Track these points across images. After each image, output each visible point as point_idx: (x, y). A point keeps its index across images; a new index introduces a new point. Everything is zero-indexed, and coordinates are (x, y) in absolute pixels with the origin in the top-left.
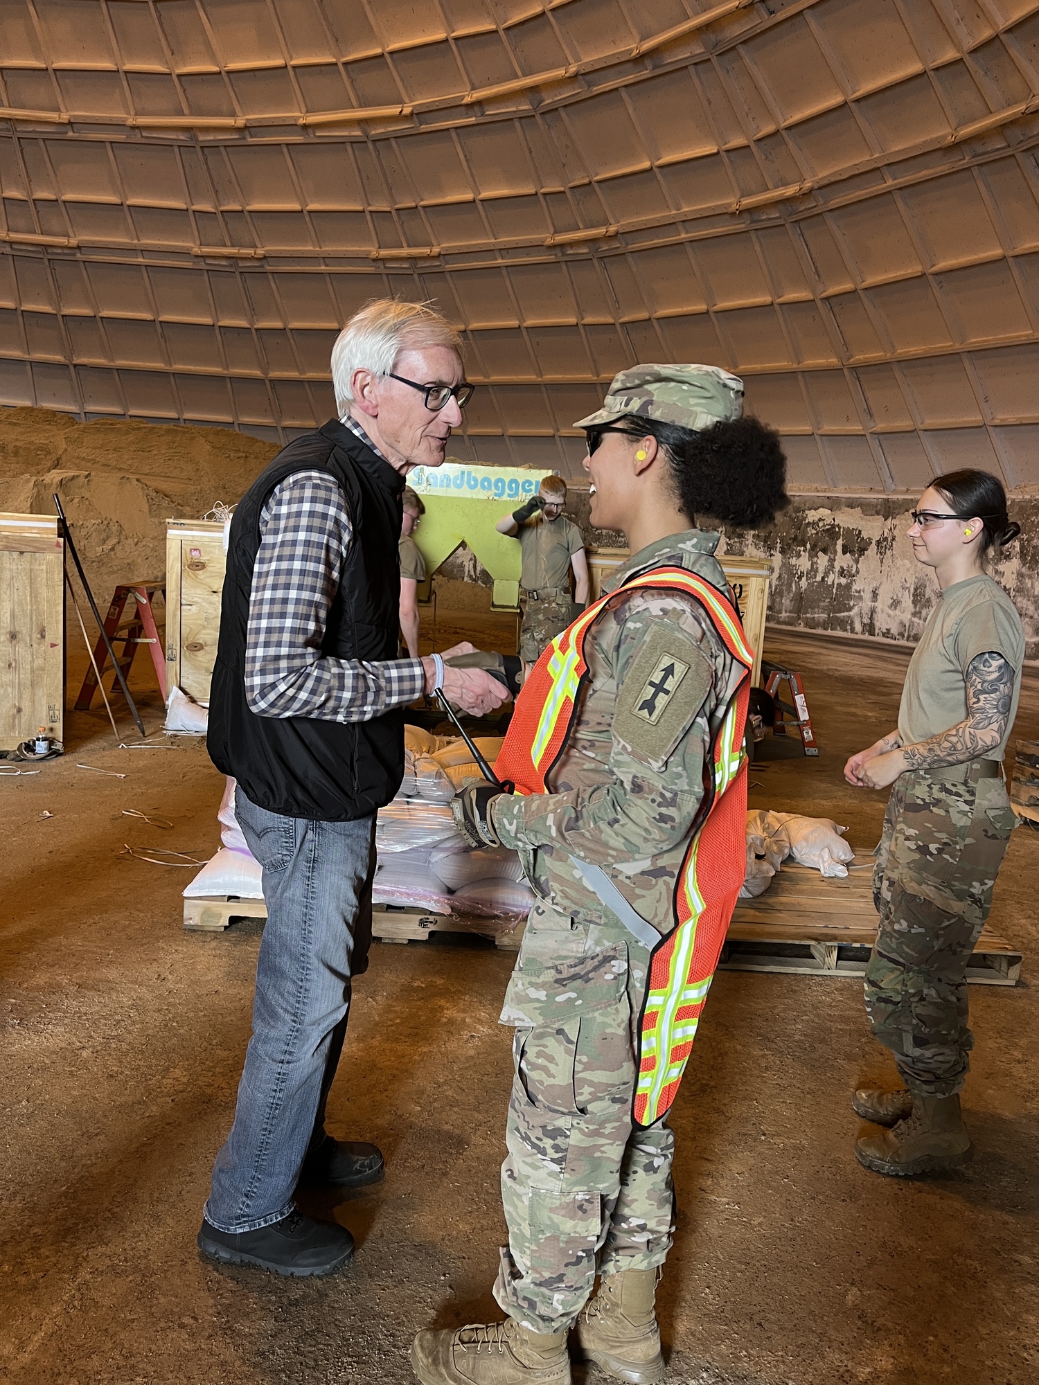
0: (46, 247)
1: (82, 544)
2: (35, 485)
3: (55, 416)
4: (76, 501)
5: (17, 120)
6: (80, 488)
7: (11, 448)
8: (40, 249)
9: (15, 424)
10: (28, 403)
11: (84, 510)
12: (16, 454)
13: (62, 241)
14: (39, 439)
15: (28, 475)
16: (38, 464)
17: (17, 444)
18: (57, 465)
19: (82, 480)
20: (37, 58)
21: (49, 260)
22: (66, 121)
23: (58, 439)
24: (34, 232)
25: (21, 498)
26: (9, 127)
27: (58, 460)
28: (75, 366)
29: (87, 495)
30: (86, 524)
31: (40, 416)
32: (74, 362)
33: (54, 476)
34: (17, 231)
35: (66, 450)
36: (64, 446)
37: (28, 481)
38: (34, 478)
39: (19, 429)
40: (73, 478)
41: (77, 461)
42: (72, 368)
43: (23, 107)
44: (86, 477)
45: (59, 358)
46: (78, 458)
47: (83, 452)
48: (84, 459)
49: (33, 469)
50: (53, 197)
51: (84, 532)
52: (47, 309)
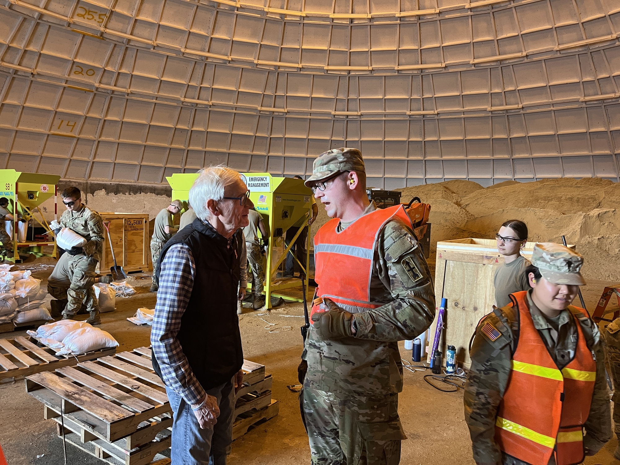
0: (603, 100)
1: (607, 247)
2: (584, 217)
3: (601, 180)
4: (606, 224)
5: (590, 44)
6: (609, 217)
7: (575, 199)
8: (600, 102)
9: (579, 187)
10: (589, 176)
11: (610, 229)
12: (578, 201)
13: (613, 95)
14: (591, 193)
15: (581, 212)
16: (588, 206)
17: (579, 196)
18: (599, 206)
19: (611, 213)
20: (600, 13)
21: (605, 106)
22: (615, 38)
23: (601, 193)
24: (598, 94)
25: (577, 224)
26: (586, 49)
27: (600, 203)
28: (616, 155)
29: (612, 221)
30: (611, 236)
31: (593, 181)
32: (616, 153)
33: (595, 212)
34: (589, 96)
35: (604, 198)
36: (604, 196)
37: (581, 215)
38: (585, 214)
39: (581, 189)
40: (606, 212)
41: (610, 203)
42: (614, 156)
43: (593, 37)
44: (613, 212)
45: (608, 152)
46: (611, 201)
47: (613, 198)
48: (614, 202)
49: (585, 209)
50: (608, 76)
51: (609, 241)
52: (603, 129)
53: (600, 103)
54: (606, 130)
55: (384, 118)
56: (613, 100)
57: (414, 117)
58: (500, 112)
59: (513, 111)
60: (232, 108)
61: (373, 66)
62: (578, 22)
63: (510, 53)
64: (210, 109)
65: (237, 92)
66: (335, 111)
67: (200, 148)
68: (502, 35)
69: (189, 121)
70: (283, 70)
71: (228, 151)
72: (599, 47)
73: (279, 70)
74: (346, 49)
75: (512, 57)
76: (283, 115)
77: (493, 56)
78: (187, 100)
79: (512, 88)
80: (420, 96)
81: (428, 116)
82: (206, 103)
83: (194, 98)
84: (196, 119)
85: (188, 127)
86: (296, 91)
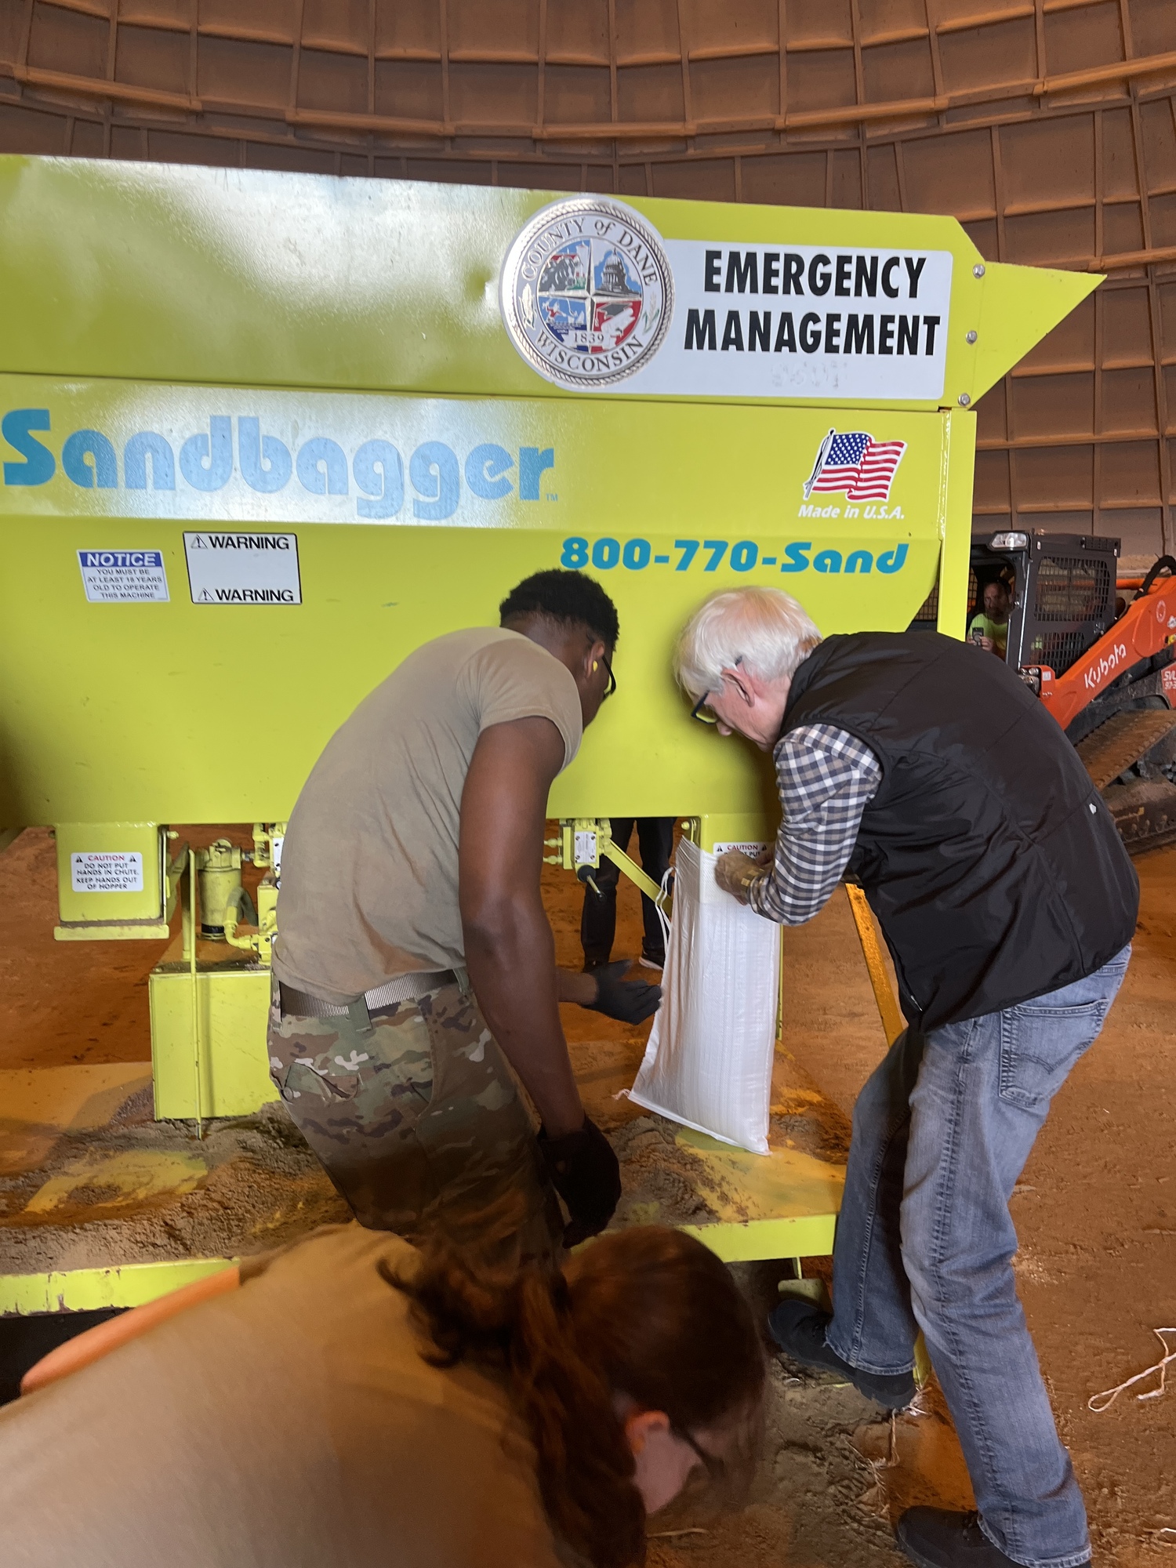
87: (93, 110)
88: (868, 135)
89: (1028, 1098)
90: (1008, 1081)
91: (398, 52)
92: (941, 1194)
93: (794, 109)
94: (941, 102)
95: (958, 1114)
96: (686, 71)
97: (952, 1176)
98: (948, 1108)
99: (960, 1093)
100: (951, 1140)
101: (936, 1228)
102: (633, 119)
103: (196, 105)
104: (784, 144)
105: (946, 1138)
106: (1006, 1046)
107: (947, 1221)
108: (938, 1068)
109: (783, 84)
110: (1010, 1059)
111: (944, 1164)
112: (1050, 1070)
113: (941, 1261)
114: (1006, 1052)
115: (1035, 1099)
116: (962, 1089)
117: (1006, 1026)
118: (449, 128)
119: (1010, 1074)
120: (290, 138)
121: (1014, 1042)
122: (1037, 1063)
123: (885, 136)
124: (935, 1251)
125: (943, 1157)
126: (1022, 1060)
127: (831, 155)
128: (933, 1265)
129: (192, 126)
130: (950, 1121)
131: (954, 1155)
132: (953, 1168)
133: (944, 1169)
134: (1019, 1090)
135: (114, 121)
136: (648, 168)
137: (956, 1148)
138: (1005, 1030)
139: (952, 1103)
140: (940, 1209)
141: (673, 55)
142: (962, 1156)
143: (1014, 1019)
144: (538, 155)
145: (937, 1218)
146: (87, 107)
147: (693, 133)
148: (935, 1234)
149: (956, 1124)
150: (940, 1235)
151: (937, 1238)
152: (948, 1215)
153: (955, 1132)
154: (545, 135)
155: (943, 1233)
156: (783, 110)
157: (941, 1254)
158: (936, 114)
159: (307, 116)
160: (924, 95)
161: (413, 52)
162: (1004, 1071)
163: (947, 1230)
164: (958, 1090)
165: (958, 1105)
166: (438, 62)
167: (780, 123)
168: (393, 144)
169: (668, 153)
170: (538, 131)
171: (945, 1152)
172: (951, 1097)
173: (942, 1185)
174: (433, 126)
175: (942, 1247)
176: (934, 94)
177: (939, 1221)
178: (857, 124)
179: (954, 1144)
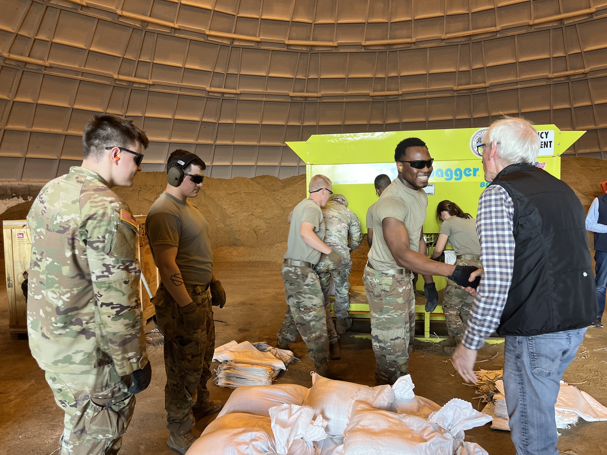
0: (473, 89)
5: (473, 35)
13: (482, 85)
20: (490, 5)
21: (473, 95)
24: (469, 84)
50: (482, 66)
52: (466, 117)
53: (470, 92)
54: (470, 118)
55: (264, 99)
56: (481, 90)
57: (295, 99)
58: (380, 98)
59: (391, 97)
60: (76, 72)
61: (261, 37)
62: (468, 12)
63: (399, 38)
64: (45, 72)
65: (88, 51)
66: (210, 87)
67: (23, 128)
68: (396, 18)
69: (11, 89)
70: (153, 29)
71: (65, 132)
72: (480, 38)
73: (147, 28)
74: (233, 12)
75: (399, 42)
76: (146, 88)
77: (382, 39)
78: (12, 56)
79: (393, 74)
80: (305, 77)
81: (310, 99)
82: (40, 62)
83: (21, 55)
84: (21, 86)
85: (8, 96)
86: (166, 58)
87: (306, 49)
88: (565, 23)
89: (545, 372)
90: (535, 365)
91: (397, 20)
92: (522, 416)
93: (536, 18)
94: (593, 10)
95: (522, 380)
96: (496, 11)
97: (525, 407)
98: (517, 378)
99: (520, 371)
100: (521, 391)
101: (523, 431)
102: (477, 28)
103: (336, 44)
104: (533, 29)
105: (519, 391)
106: (531, 351)
107: (526, 428)
108: (510, 362)
109: (532, 10)
110: (534, 356)
111: (521, 402)
112: (553, 361)
113: (527, 445)
114: (532, 353)
115: (549, 373)
116: (520, 369)
117: (530, 342)
118: (414, 40)
119: (535, 362)
120: (363, 50)
121: (534, 348)
122: (546, 357)
123: (572, 23)
124: (524, 441)
125: (520, 399)
126: (539, 356)
127: (551, 31)
128: (524, 447)
129: (334, 50)
130: (519, 383)
131: (524, 398)
132: (525, 403)
133: (521, 404)
134: (540, 369)
135: (312, 52)
136: (482, 43)
137: (524, 394)
138: (530, 344)
139: (518, 375)
140: (523, 423)
141: (492, 7)
142: (527, 398)
143: (533, 339)
144: (443, 44)
145: (522, 427)
146: (304, 49)
147: (499, 30)
148: (523, 434)
149: (522, 384)
150: (525, 434)
151: (524, 436)
152: (526, 425)
153: (522, 387)
154: (446, 38)
155: (526, 433)
156: (532, 19)
157: (526, 442)
158: (591, 14)
159: (368, 43)
160: (587, 8)
161: (403, 19)
162: (533, 361)
163: (527, 431)
164: (519, 370)
165: (520, 376)
166: (411, 20)
167: (531, 23)
168: (395, 47)
169: (490, 37)
170: (443, 37)
171: (520, 397)
172: (517, 373)
173: (522, 412)
174: (408, 40)
175: (526, 439)
176: (590, 7)
177: (523, 428)
178: (561, 20)
179: (523, 393)
